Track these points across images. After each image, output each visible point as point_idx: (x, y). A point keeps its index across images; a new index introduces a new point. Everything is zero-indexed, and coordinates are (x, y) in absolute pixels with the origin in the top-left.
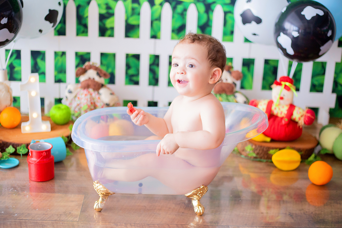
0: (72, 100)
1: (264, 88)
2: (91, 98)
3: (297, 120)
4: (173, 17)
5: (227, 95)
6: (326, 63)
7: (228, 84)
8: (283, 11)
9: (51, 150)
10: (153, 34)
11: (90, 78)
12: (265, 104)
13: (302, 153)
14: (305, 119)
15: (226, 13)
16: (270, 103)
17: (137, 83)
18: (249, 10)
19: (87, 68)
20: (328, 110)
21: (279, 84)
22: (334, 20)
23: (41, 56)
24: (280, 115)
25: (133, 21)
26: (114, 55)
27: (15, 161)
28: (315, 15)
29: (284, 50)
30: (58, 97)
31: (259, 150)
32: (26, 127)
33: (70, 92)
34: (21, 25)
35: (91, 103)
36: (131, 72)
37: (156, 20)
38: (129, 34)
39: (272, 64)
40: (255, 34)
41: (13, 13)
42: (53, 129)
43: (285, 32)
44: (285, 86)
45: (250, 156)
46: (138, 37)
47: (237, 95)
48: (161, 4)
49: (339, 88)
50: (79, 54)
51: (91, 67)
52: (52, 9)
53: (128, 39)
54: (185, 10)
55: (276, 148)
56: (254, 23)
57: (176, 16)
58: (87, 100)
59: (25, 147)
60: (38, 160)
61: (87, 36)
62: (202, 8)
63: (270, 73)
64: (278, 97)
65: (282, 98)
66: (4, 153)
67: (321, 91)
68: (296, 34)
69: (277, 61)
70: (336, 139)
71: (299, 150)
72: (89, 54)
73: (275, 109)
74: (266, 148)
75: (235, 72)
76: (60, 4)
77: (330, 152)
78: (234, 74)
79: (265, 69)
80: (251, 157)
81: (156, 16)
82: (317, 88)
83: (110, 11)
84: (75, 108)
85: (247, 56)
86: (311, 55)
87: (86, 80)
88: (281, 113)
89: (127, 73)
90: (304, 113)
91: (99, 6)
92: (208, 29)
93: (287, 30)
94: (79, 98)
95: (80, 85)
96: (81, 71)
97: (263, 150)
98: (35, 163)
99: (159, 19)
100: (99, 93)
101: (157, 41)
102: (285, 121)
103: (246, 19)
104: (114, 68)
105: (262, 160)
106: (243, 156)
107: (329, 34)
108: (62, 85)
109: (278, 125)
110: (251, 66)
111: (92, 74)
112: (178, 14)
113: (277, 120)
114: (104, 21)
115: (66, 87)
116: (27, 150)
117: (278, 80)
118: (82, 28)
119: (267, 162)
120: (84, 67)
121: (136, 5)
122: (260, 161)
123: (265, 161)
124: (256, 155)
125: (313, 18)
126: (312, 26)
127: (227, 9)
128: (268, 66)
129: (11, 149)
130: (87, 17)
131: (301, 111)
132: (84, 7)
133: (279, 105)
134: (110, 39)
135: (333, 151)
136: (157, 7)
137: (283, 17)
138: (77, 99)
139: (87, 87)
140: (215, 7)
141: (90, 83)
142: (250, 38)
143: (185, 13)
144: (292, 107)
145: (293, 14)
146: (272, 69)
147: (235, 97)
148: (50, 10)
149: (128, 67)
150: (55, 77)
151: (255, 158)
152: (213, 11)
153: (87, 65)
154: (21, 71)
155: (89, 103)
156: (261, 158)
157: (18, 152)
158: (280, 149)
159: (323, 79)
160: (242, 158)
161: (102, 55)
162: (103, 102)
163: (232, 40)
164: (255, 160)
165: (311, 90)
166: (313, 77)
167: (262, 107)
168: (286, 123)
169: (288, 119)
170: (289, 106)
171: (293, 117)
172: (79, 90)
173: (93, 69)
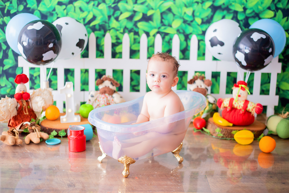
0: (93, 102)
1: (227, 93)
2: (107, 100)
3: (250, 111)
4: (163, 44)
6: (270, 74)
7: (202, 89)
8: (238, 36)
9: (84, 130)
10: (149, 56)
11: (106, 87)
12: (228, 101)
13: (255, 133)
14: (256, 110)
15: (199, 41)
16: (232, 100)
17: (138, 91)
18: (215, 37)
19: (104, 79)
20: (273, 107)
21: (238, 86)
22: (274, 42)
23: (70, 73)
24: (238, 108)
25: (135, 48)
26: (122, 72)
27: (58, 141)
28: (260, 38)
29: (240, 63)
30: (83, 101)
31: (225, 132)
32: (64, 119)
33: (92, 96)
34: (61, 49)
36: (134, 83)
37: (151, 46)
38: (132, 57)
39: (232, 75)
40: (220, 54)
41: (56, 41)
42: (82, 120)
43: (240, 51)
44: (242, 87)
45: (219, 136)
46: (139, 58)
47: (209, 96)
48: (154, 36)
49: (281, 92)
50: (98, 71)
51: (107, 79)
52: (81, 38)
53: (131, 60)
54: (171, 39)
55: (236, 130)
56: (219, 46)
57: (165, 43)
58: (104, 101)
59: (64, 132)
60: (75, 137)
61: (103, 58)
62: (183, 38)
63: (232, 82)
64: (237, 95)
65: (239, 96)
66: (50, 136)
67: (268, 94)
68: (247, 51)
69: (236, 73)
70: (278, 124)
71: (253, 131)
72: (104, 70)
73: (235, 103)
74: (230, 130)
75: (207, 80)
76: (86, 35)
77: (275, 134)
79: (227, 79)
80: (219, 137)
81: (151, 43)
82: (265, 92)
83: (119, 41)
85: (215, 70)
86: (258, 66)
87: (104, 88)
88: (240, 106)
89: (131, 84)
90: (255, 106)
91: (112, 37)
92: (187, 52)
93: (242, 49)
94: (98, 100)
95: (99, 92)
96: (100, 82)
97: (228, 132)
98: (73, 139)
99: (153, 46)
100: (112, 97)
102: (242, 111)
103: (213, 43)
104: (122, 80)
105: (227, 138)
107: (270, 50)
108: (86, 92)
110: (218, 78)
111: (107, 83)
112: (166, 42)
113: (237, 111)
114: (114, 48)
115: (90, 93)
116: (65, 134)
117: (237, 84)
118: (99, 53)
119: (230, 140)
120: (102, 79)
121: (136, 37)
122: (226, 139)
123: (229, 139)
124: (223, 135)
125: (259, 40)
126: (258, 46)
127: (200, 38)
128: (230, 78)
129: (54, 133)
130: (103, 45)
131: (253, 104)
132: (101, 39)
133: (238, 101)
134: (120, 60)
135: (276, 132)
136: (151, 37)
137: (238, 40)
138: (97, 101)
139: (104, 92)
140: (191, 37)
141: (106, 89)
142: (217, 56)
143: (171, 41)
144: (247, 102)
145: (245, 38)
146: (233, 79)
147: (207, 98)
148: (80, 39)
149: (132, 80)
150: (81, 87)
151: (222, 137)
152: (190, 40)
153: (104, 78)
154: (57, 84)
156: (226, 137)
157: (59, 135)
158: (239, 130)
159: (269, 86)
160: (213, 138)
161: (114, 71)
163: (204, 59)
164: (222, 138)
165: (261, 94)
166: (262, 85)
167: (226, 103)
168: (243, 112)
169: (244, 110)
170: (244, 101)
171: (248, 109)
172: (98, 95)
173: (108, 80)
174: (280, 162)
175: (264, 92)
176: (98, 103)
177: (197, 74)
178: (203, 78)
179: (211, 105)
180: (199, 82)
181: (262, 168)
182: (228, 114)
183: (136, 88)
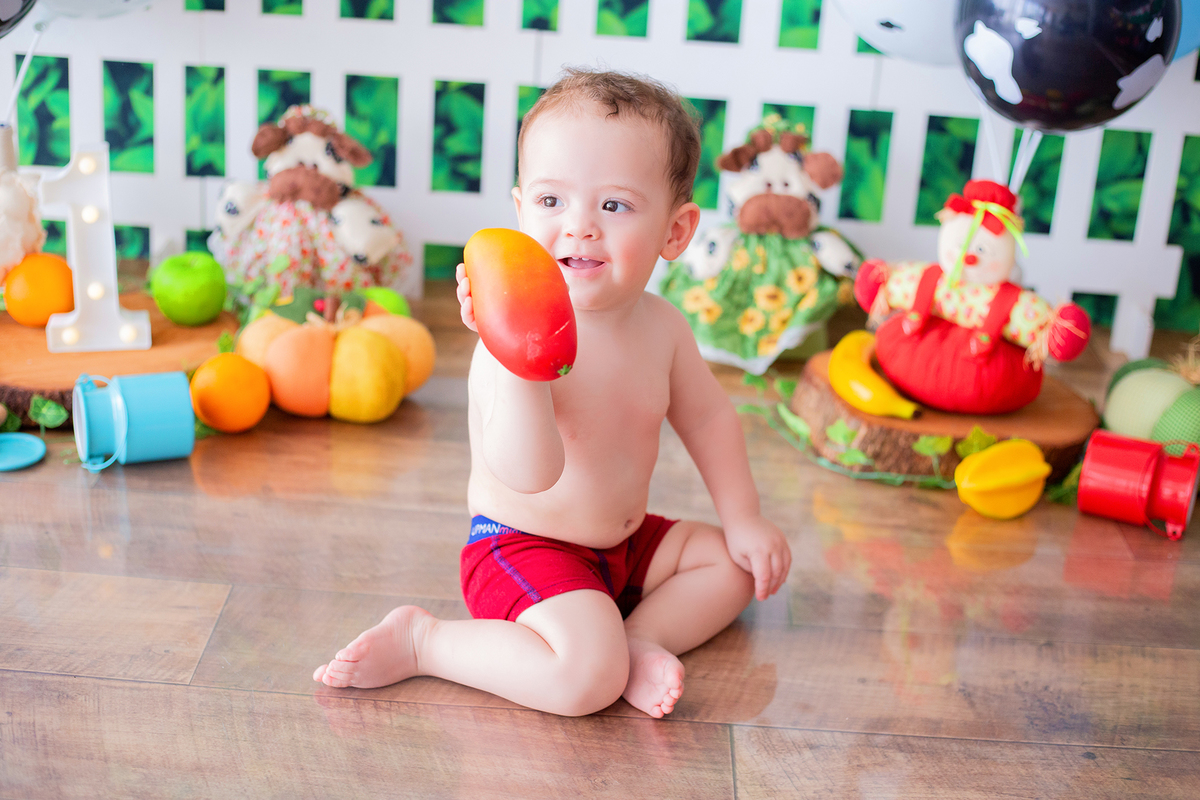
0: (238, 239)
1: (923, 218)
2: (301, 234)
3: (1023, 340)
5: (785, 241)
6: (1149, 135)
7: (790, 199)
10: (536, 11)
11: (301, 164)
12: (911, 278)
14: (1053, 337)
16: (932, 276)
17: (474, 185)
19: (292, 127)
20: (1149, 305)
21: (969, 209)
23: (144, 83)
24: (963, 321)
26: (394, 83)
29: (986, 86)
30: (197, 226)
31: (883, 444)
32: (64, 331)
33: (233, 211)
35: (304, 252)
36: (457, 144)
38: (452, 12)
39: (956, 130)
40: (888, 25)
42: (158, 339)
43: (993, 19)
44: (987, 214)
45: (847, 461)
46: (480, 23)
47: (823, 238)
49: (1197, 227)
50: (276, 77)
53: (444, 30)
58: (289, 240)
59: (55, 404)
61: (299, 13)
63: (950, 165)
64: (960, 256)
65: (971, 260)
67: (1126, 236)
68: (1029, 29)
69: (974, 123)
70: (1166, 412)
72: (306, 77)
73: (948, 296)
74: (907, 439)
75: (816, 156)
78: (812, 166)
79: (929, 147)
80: (851, 468)
82: (1116, 225)
84: (249, 268)
85: (865, 104)
86: (1085, 108)
87: (289, 171)
88: (969, 312)
89: (439, 147)
90: (1052, 317)
93: (1001, 13)
94: (261, 233)
95: (267, 187)
96: (270, 136)
97: (895, 444)
100: (330, 217)
101: (546, 37)
102: (978, 341)
105: (892, 477)
106: (824, 462)
107: (1154, 31)
108: (211, 183)
109: (955, 355)
110: (883, 138)
111: (308, 148)
113: (953, 335)
115: (221, 193)
116: (64, 415)
119: (906, 484)
120: (281, 123)
122: (880, 482)
123: (900, 479)
124: (870, 458)
128: (942, 141)
131: (1039, 307)
133: (962, 283)
134: (384, 25)
138: (254, 236)
139: (289, 193)
141: (301, 180)
142: (874, 35)
144: (1009, 291)
146: (958, 151)
147: (813, 245)
149: (445, 124)
151: (866, 469)
153: (293, 119)
154: (68, 132)
155: (296, 254)
156: (887, 470)
159: (1138, 193)
160: (821, 469)
161: (353, 81)
162: (343, 249)
163: (813, 44)
164: (865, 477)
165: (1093, 232)
166: (1101, 184)
167: (900, 290)
168: (984, 349)
169: (991, 336)
170: (997, 289)
171: (1010, 330)
172: (263, 203)
173: (313, 132)
174: (1148, 649)
175: (1111, 223)
176: (260, 247)
177: (773, 122)
178: (796, 147)
179: (829, 285)
180: (775, 165)
181: (1046, 688)
182: (904, 350)
183: (468, 168)
